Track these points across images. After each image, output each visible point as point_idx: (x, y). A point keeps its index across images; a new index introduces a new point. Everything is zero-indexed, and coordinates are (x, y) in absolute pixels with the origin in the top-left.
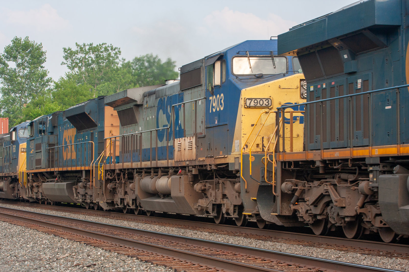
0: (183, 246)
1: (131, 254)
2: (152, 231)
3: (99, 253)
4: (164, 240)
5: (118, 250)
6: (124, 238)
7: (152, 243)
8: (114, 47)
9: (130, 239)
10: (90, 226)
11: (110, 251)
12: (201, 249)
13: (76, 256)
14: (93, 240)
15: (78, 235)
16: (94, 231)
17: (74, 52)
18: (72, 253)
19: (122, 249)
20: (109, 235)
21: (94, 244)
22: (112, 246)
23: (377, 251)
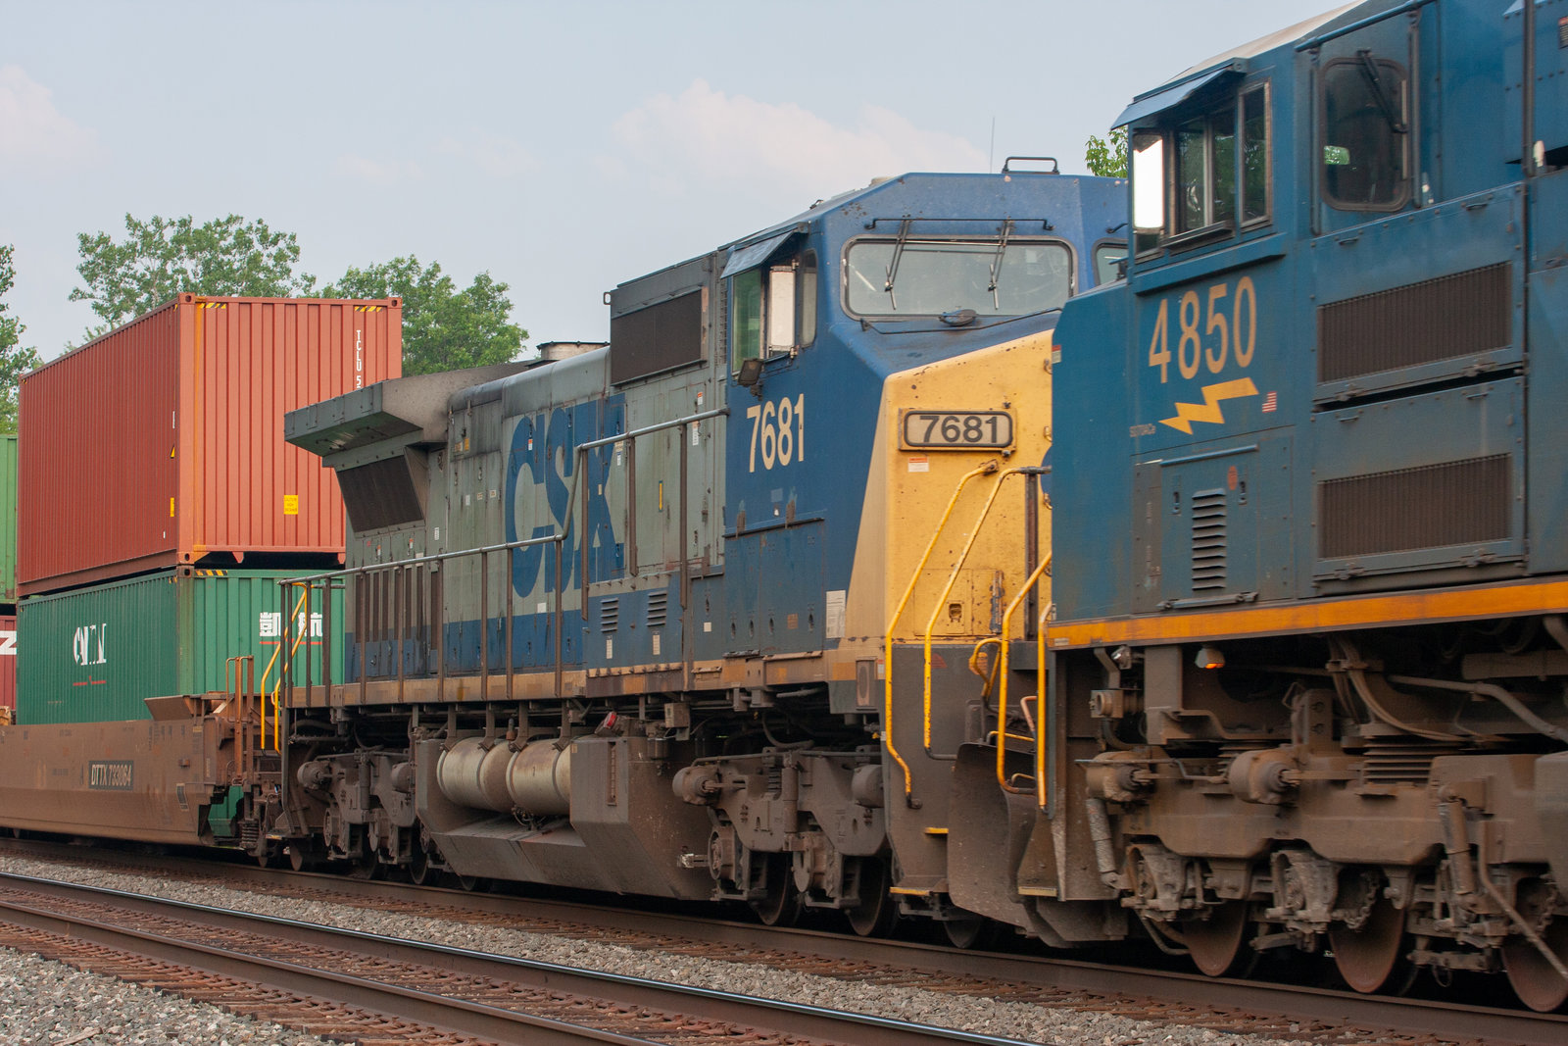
0: (534, 998)
1: (333, 1028)
2: (416, 939)
3: (212, 1027)
4: (461, 975)
5: (285, 1016)
6: (310, 970)
7: (414, 988)
8: (272, 232)
9: (334, 973)
10: (179, 921)
11: (254, 1017)
12: (602, 1010)
13: (124, 1036)
14: (189, 974)
15: (132, 954)
16: (194, 941)
17: (120, 250)
18: (110, 1024)
19: (298, 1008)
20: (250, 957)
21: (193, 991)
22: (263, 999)
23: (1277, 1020)
